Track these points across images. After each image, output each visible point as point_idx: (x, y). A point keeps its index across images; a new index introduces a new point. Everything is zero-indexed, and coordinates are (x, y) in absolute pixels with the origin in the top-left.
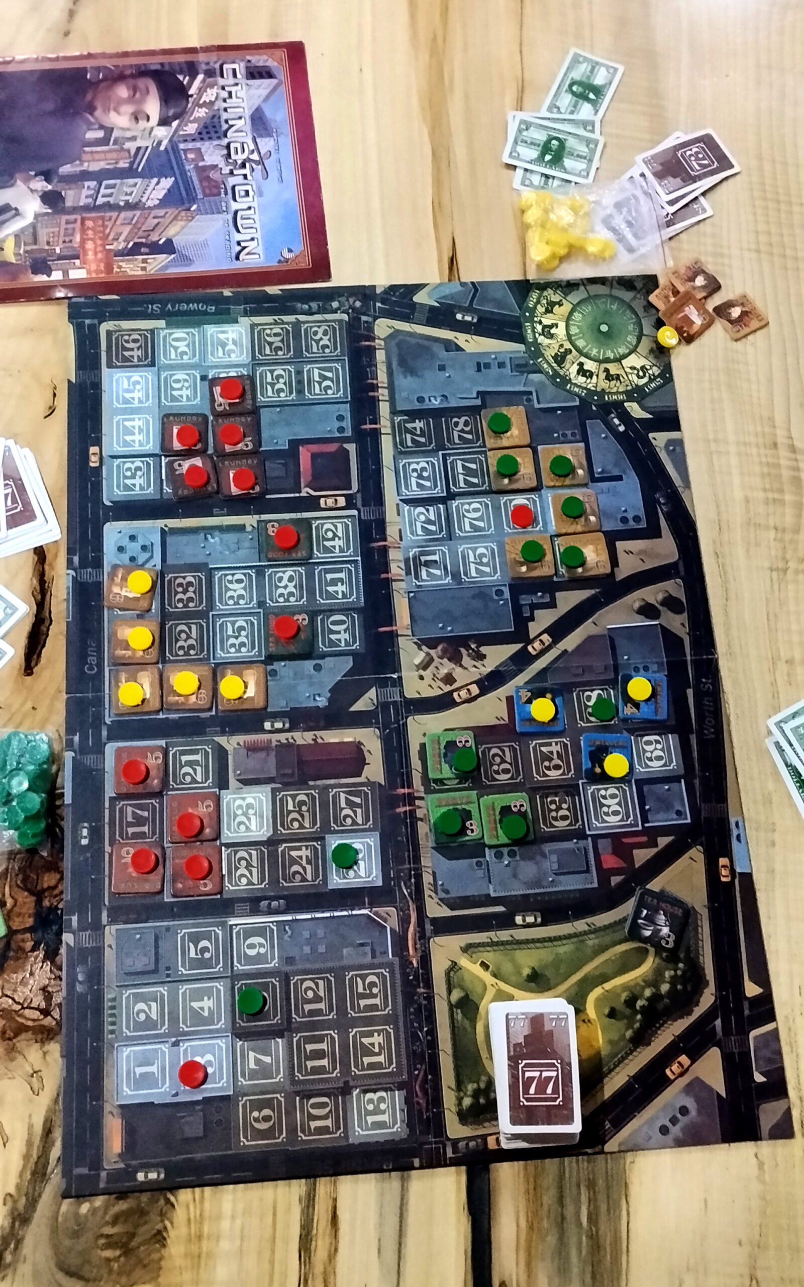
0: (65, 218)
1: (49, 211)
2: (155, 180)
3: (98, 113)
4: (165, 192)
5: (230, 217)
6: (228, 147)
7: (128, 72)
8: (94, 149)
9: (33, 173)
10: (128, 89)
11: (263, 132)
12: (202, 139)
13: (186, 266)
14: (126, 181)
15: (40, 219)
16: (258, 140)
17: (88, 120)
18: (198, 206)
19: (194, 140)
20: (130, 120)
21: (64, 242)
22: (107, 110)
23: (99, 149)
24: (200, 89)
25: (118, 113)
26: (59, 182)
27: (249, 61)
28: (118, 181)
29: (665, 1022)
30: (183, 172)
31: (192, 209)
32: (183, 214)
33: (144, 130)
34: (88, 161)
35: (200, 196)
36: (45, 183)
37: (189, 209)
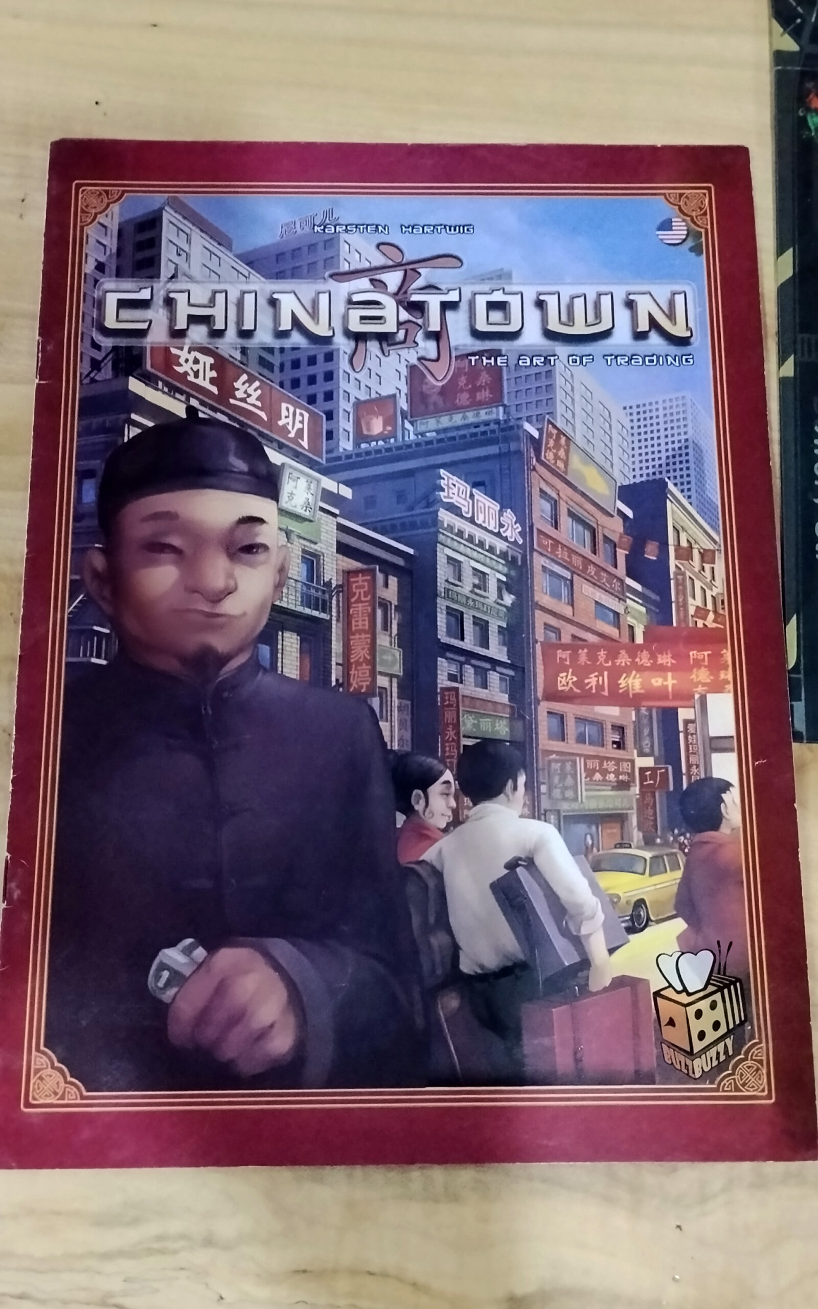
0: (544, 741)
1: (522, 779)
2: (445, 516)
3: (220, 643)
4: (479, 495)
5: (563, 350)
6: (359, 338)
7: (98, 561)
8: (336, 658)
9: (400, 819)
10: (155, 563)
11: (322, 254)
12: (329, 396)
13: (700, 460)
14: (441, 585)
15: (545, 804)
16: (345, 267)
17: (241, 668)
18: (529, 419)
19: (330, 416)
20: (251, 565)
21: (619, 745)
22: (213, 622)
23: (336, 646)
24: (173, 390)
25: (229, 592)
26: (433, 753)
27: (100, 267)
28: (442, 604)
30: (424, 448)
31: (536, 434)
32: (549, 456)
33: (288, 533)
34: (373, 674)
35: (500, 413)
36: (435, 789)
37: (536, 444)
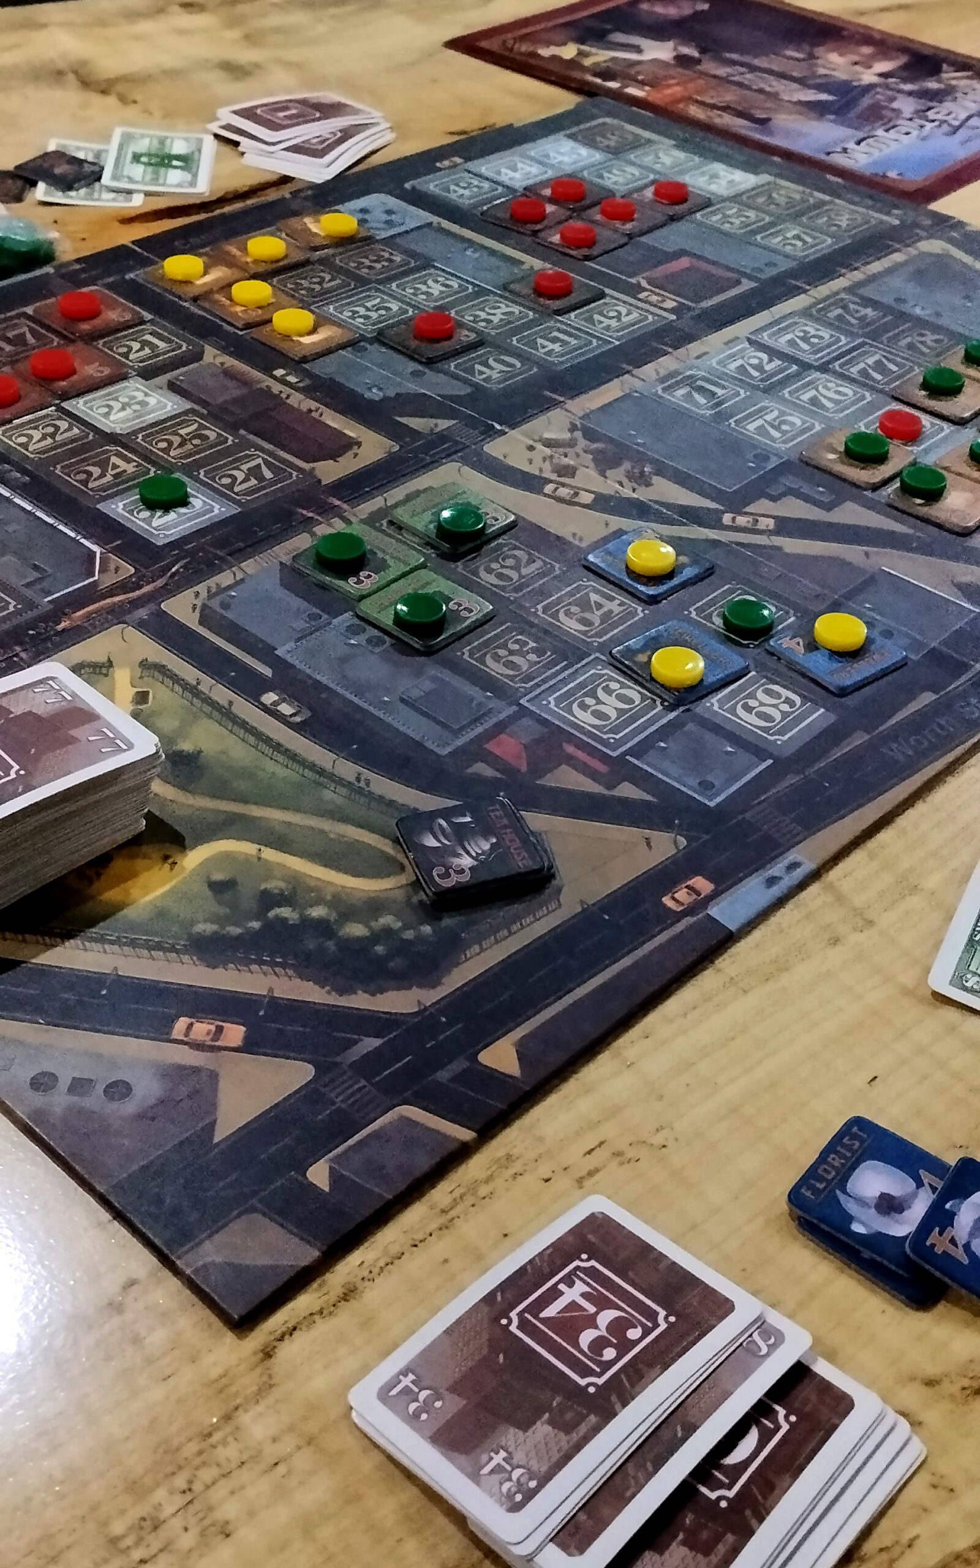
29: (284, 966)
